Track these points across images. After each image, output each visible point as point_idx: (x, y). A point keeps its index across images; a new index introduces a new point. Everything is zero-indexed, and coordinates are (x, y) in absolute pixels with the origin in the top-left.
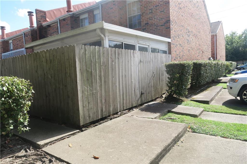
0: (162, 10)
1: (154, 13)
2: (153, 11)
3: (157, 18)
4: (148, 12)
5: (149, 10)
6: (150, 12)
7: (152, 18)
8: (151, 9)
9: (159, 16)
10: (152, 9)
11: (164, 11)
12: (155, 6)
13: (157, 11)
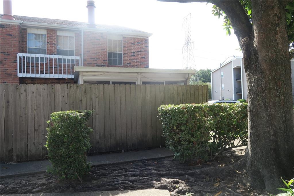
0: (142, 56)
1: (136, 57)
2: (135, 55)
3: (139, 61)
4: (130, 54)
5: (132, 52)
6: (133, 54)
7: (134, 60)
8: (133, 52)
9: (140, 60)
10: (135, 53)
11: (144, 57)
12: (137, 51)
13: (139, 56)
